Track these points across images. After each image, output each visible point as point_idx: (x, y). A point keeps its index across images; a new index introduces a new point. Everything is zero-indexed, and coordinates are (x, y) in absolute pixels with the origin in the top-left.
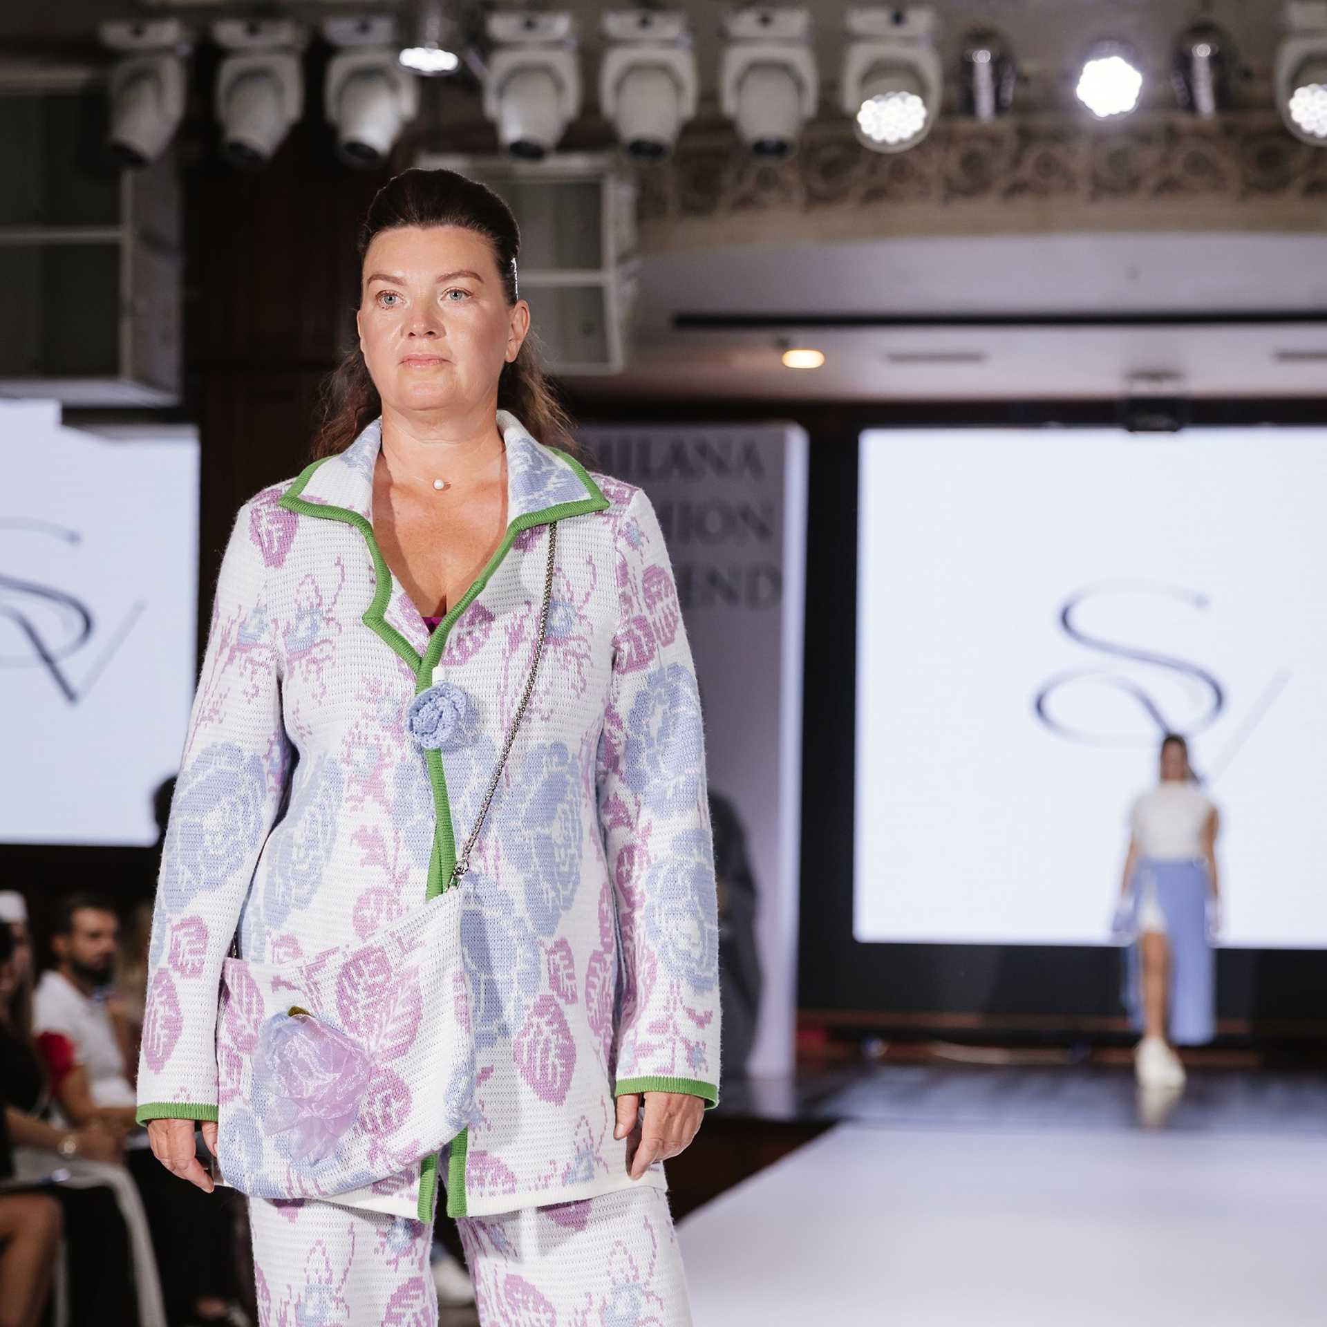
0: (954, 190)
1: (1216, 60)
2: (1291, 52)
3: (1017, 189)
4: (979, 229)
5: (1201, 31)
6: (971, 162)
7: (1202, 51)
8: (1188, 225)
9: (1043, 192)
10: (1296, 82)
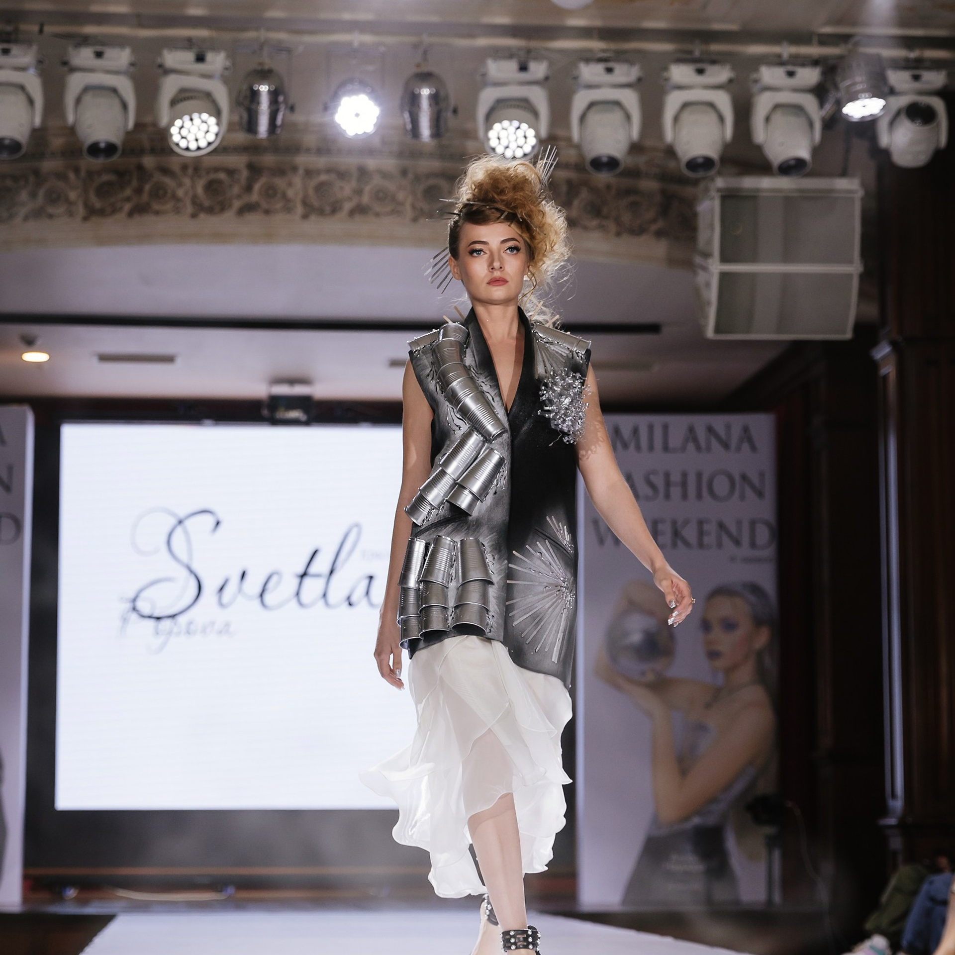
0: (199, 209)
1: (435, 99)
2: (487, 97)
3: (248, 208)
4: (219, 237)
5: (425, 77)
6: (212, 187)
7: (425, 92)
8: (374, 239)
9: (267, 212)
10: (491, 118)
